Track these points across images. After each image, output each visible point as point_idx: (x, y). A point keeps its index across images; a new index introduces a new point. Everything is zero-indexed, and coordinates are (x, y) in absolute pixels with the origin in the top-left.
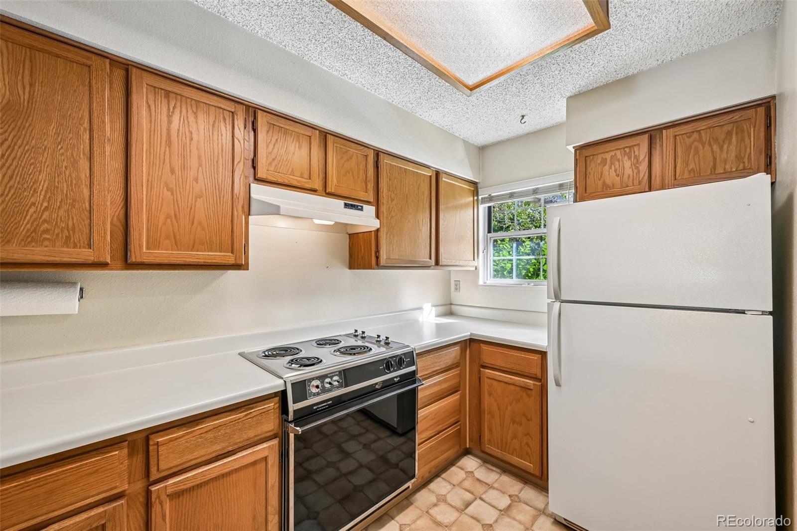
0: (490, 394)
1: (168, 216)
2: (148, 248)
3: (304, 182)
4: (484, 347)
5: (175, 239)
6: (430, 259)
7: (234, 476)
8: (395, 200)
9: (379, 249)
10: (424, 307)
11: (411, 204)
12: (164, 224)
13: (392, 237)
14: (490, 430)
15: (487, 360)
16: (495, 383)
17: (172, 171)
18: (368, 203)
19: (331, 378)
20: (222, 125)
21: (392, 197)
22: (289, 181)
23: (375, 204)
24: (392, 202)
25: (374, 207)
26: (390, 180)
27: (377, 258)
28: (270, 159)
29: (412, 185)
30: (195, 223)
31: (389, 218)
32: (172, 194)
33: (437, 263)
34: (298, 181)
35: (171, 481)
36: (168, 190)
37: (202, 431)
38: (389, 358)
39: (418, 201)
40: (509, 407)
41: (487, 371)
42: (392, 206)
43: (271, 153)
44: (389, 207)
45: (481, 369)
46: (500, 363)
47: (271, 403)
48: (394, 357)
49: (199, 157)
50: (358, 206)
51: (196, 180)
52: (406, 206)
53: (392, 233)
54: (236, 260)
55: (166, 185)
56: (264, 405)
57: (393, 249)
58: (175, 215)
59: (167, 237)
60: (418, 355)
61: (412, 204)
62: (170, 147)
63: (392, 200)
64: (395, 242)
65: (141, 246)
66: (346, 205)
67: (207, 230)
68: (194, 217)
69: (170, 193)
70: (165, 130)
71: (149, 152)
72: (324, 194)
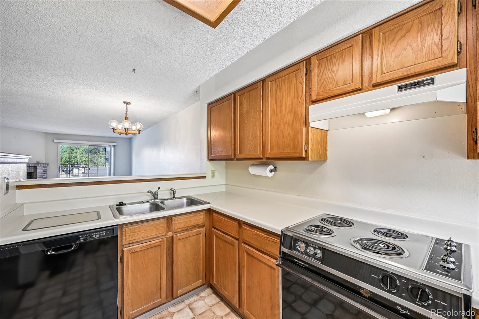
1: (276, 136)
2: (270, 151)
3: (346, 88)
5: (278, 146)
7: (263, 265)
12: (275, 140)
17: (277, 115)
18: (447, 68)
20: (295, 80)
22: (332, 93)
25: (465, 69)
28: (320, 84)
30: (284, 137)
32: (277, 126)
34: (340, 90)
36: (276, 124)
43: (320, 80)
47: (278, 240)
49: (286, 103)
50: (422, 82)
51: (285, 116)
54: (300, 154)
55: (275, 122)
58: (278, 135)
59: (275, 146)
62: (276, 104)
65: (268, 151)
66: (400, 88)
67: (289, 140)
68: (284, 134)
69: (276, 125)
70: (275, 98)
71: (271, 110)
72: (371, 88)
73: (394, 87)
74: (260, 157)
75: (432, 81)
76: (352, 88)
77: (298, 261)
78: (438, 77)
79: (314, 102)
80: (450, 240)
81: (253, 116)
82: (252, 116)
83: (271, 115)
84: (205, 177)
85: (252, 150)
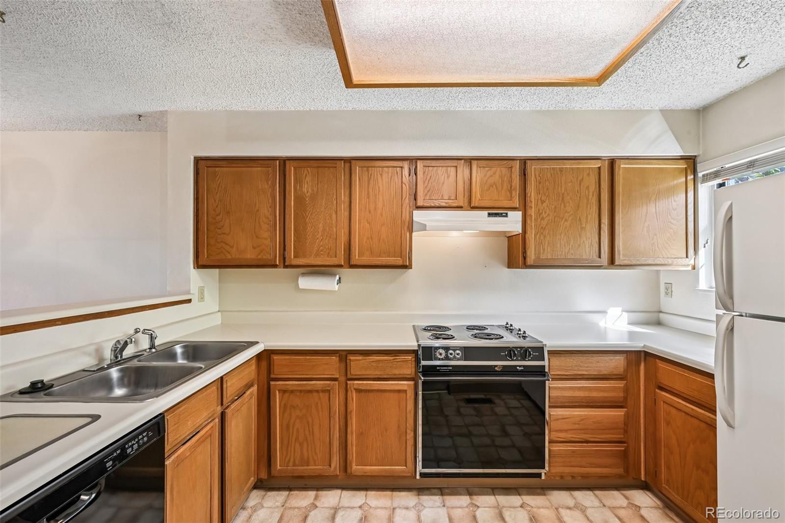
0: (668, 423)
1: (368, 238)
2: (359, 256)
3: (451, 203)
4: (661, 364)
5: (371, 251)
6: (600, 257)
7: (387, 394)
8: (547, 201)
9: (526, 250)
10: (608, 311)
11: (569, 202)
12: (366, 242)
13: (542, 237)
14: (668, 468)
15: (666, 381)
16: (673, 411)
17: (370, 212)
18: (514, 209)
19: (454, 350)
20: (396, 176)
21: (543, 199)
22: (439, 204)
23: (522, 207)
24: (542, 204)
25: (521, 212)
26: (540, 183)
27: (525, 258)
28: (426, 192)
29: (571, 182)
30: (381, 241)
31: (539, 220)
32: (370, 225)
33: (612, 262)
34: (446, 203)
35: (356, 382)
36: (368, 223)
37: (370, 360)
38: (513, 347)
39: (580, 198)
40: (691, 446)
41: (664, 393)
42: (543, 208)
43: (426, 187)
44: (539, 210)
45: (657, 390)
46: (677, 386)
47: (410, 356)
48: (520, 348)
49: (383, 200)
50: (502, 214)
51: (382, 215)
52: (563, 204)
53: (542, 233)
54: (403, 261)
55: (367, 220)
56: (405, 356)
57: (544, 250)
58: (371, 237)
59: (367, 250)
60: (550, 352)
61: (571, 202)
62: (368, 198)
63: (543, 202)
64: (547, 242)
65: (355, 256)
66: (490, 215)
67: (387, 245)
68: (380, 237)
69: (368, 225)
70: (366, 189)
71: (359, 204)
72: (469, 209)
73: (485, 213)
74: (340, 263)
75: (506, 215)
76: (456, 205)
77: (441, 368)
78: (510, 213)
79: (419, 208)
80: (507, 324)
81: (325, 204)
82: (323, 204)
83: (360, 210)
84: (189, 301)
85: (322, 253)
